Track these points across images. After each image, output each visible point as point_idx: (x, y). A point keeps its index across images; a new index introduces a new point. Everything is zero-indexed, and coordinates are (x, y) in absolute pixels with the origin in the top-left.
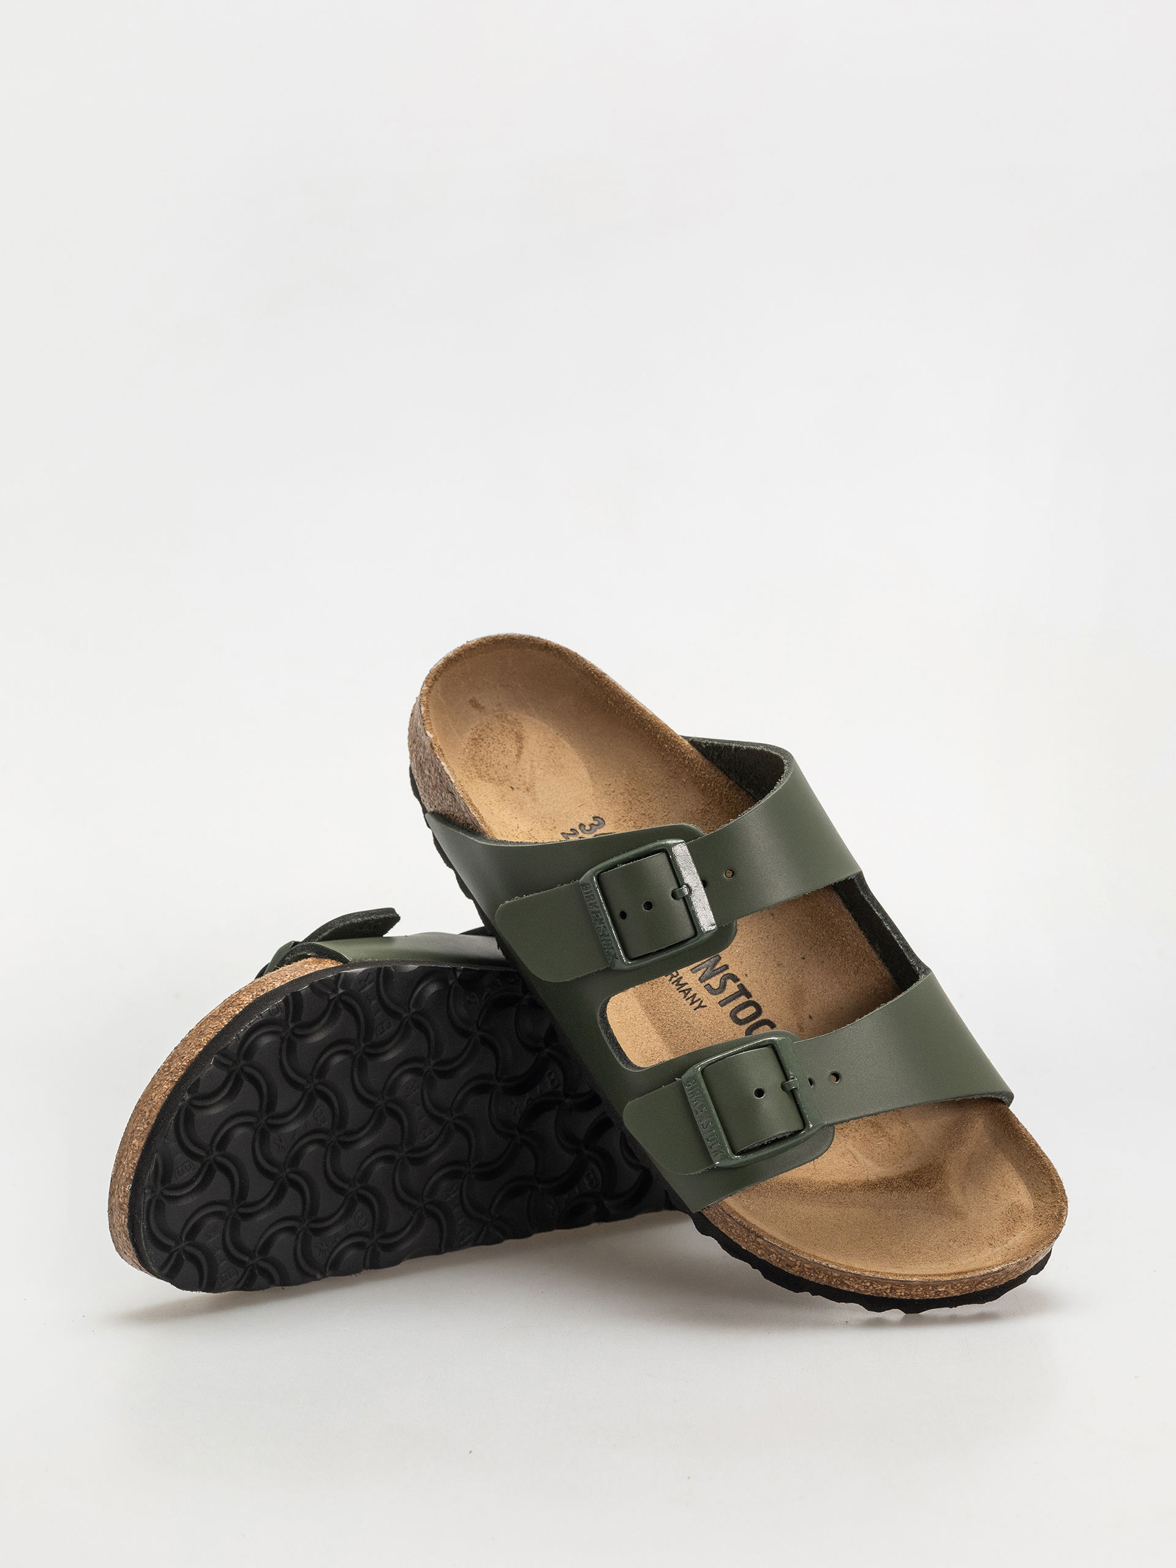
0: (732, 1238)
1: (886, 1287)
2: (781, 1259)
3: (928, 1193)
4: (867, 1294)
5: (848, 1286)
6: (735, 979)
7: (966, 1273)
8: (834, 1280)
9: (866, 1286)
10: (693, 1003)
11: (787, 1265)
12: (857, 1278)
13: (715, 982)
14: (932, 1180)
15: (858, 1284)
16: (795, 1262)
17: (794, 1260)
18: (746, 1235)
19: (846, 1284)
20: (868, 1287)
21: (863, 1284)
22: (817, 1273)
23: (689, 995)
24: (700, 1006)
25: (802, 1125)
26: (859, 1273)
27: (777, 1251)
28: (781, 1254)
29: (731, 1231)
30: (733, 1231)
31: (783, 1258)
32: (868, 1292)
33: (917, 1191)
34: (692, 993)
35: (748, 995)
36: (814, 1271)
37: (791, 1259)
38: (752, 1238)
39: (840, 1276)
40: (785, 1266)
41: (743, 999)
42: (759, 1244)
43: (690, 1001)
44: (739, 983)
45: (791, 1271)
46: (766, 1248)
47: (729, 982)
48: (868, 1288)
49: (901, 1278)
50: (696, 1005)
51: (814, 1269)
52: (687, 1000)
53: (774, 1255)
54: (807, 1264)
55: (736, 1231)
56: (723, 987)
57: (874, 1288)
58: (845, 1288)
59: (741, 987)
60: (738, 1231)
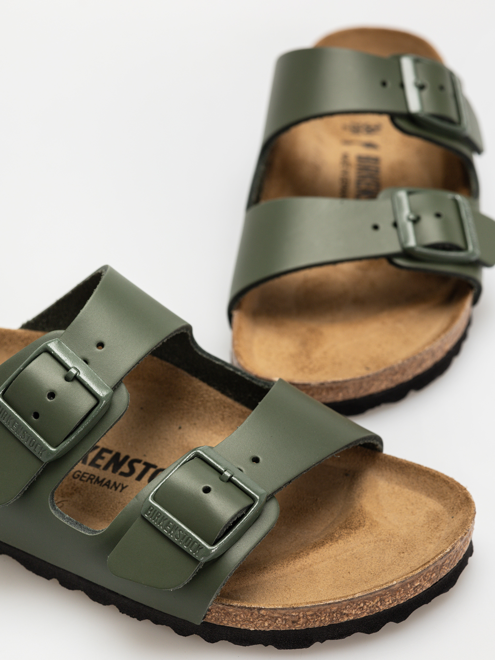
0: (239, 626)
1: (376, 601)
2: (286, 619)
3: (363, 530)
4: (364, 616)
5: (347, 615)
6: (139, 461)
7: (429, 562)
8: (335, 615)
9: (361, 607)
10: (116, 488)
11: (293, 622)
12: (352, 602)
13: (125, 468)
14: (361, 521)
15: (355, 609)
16: (298, 615)
17: (297, 614)
18: (250, 615)
19: (345, 614)
20: (362, 607)
21: (358, 607)
22: (319, 616)
23: (111, 485)
24: (123, 488)
25: (252, 500)
26: (351, 597)
27: (280, 614)
28: (285, 615)
29: (236, 620)
30: (238, 618)
31: (287, 618)
32: (364, 612)
33: (355, 533)
34: (112, 483)
35: (155, 466)
36: (317, 615)
37: (294, 614)
38: (256, 614)
39: (338, 609)
40: (291, 625)
41: (152, 471)
42: (263, 616)
43: (114, 488)
44: (142, 462)
45: (298, 627)
46: (271, 617)
47: (136, 465)
48: (363, 610)
49: (385, 586)
50: (120, 488)
51: (315, 614)
52: (111, 488)
53: (279, 619)
54: (308, 611)
55: (240, 618)
56: (132, 470)
57: (368, 606)
58: (346, 619)
59: (145, 464)
60: (242, 616)
